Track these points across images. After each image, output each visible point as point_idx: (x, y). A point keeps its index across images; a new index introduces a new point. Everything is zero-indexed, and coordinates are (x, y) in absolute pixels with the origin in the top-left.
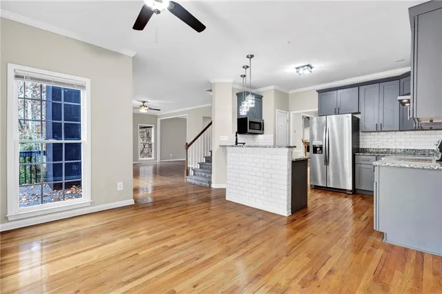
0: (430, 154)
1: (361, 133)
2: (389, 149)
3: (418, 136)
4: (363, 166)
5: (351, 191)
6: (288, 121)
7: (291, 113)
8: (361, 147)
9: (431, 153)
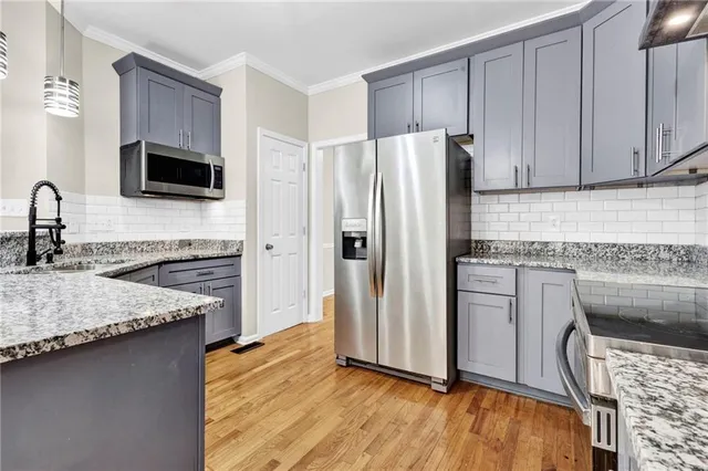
0: (659, 260)
1: (475, 198)
2: (546, 244)
3: (627, 205)
4: (478, 298)
5: (445, 383)
6: (306, 167)
7: (314, 146)
8: (475, 236)
9: (664, 255)
